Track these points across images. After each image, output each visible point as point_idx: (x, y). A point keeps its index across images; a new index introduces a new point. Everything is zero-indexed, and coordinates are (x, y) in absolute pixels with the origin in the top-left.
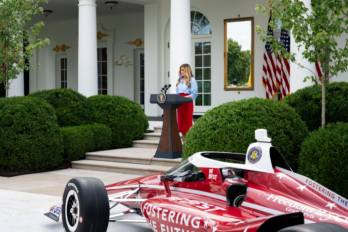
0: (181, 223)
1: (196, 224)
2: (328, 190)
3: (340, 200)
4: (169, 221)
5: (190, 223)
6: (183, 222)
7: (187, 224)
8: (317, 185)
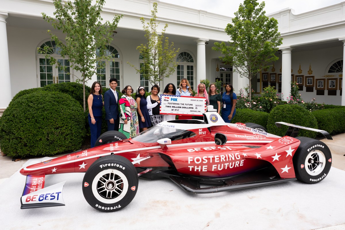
0: (230, 159)
1: (238, 157)
2: (248, 127)
3: (254, 130)
4: (222, 161)
5: (235, 158)
6: (231, 158)
7: (233, 159)
8: (243, 127)
